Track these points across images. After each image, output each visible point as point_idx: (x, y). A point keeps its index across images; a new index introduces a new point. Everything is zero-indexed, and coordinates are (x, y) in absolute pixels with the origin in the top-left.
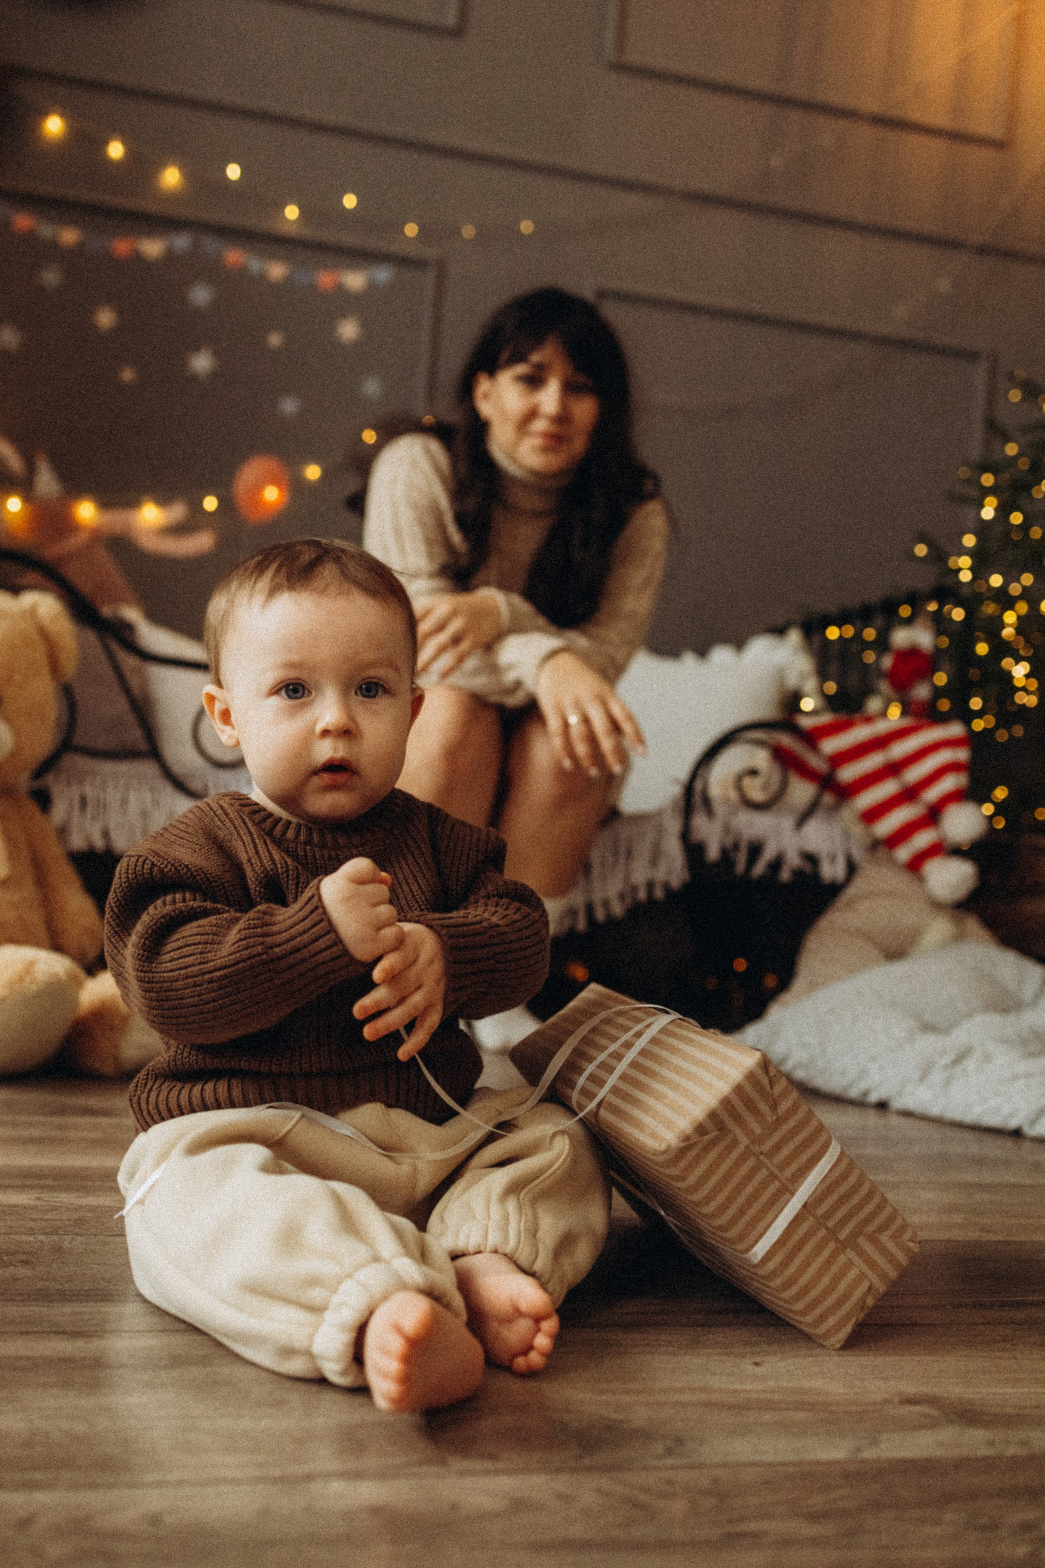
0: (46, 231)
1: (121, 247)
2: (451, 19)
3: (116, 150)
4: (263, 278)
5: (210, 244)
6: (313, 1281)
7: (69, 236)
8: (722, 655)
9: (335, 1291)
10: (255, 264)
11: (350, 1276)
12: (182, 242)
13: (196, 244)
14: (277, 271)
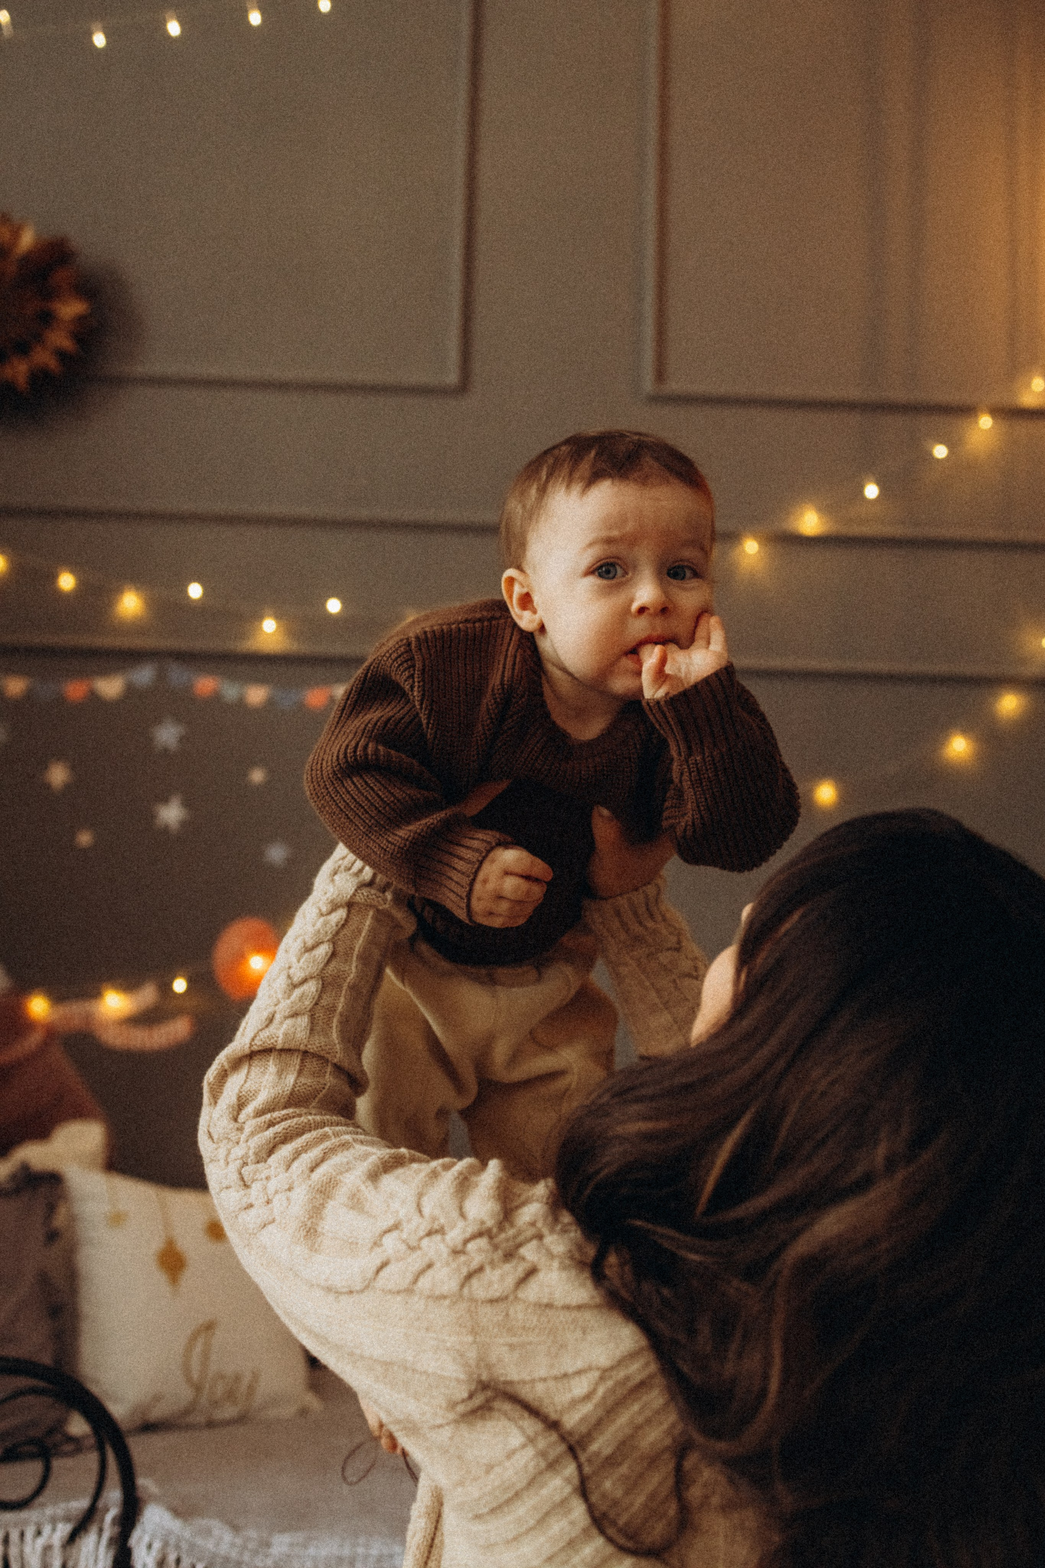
2: (452, 378)
3: (67, 582)
4: (241, 704)
5: (177, 674)
7: (16, 686)
10: (230, 691)
12: (144, 675)
13: (161, 676)
14: (256, 695)
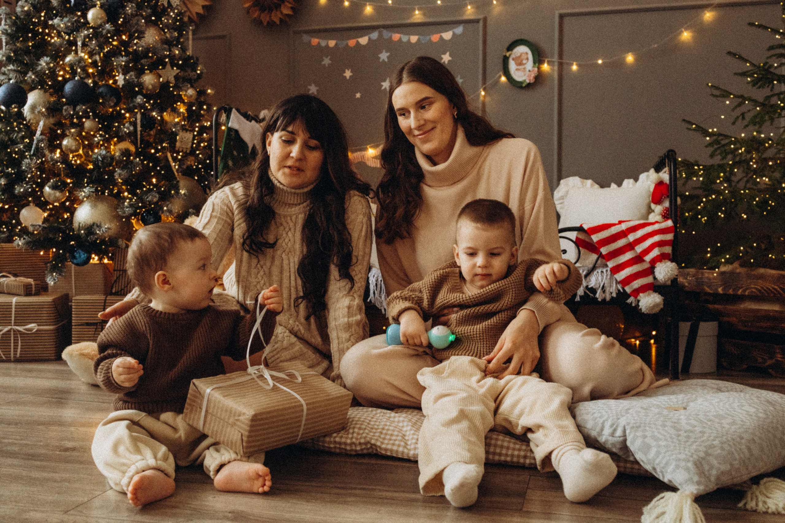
0: (323, 43)
1: (352, 43)
4: (408, 43)
5: (386, 34)
6: (124, 464)
7: (332, 43)
8: (628, 183)
9: (129, 467)
10: (405, 38)
11: (134, 464)
12: (375, 35)
13: (380, 35)
14: (414, 39)
